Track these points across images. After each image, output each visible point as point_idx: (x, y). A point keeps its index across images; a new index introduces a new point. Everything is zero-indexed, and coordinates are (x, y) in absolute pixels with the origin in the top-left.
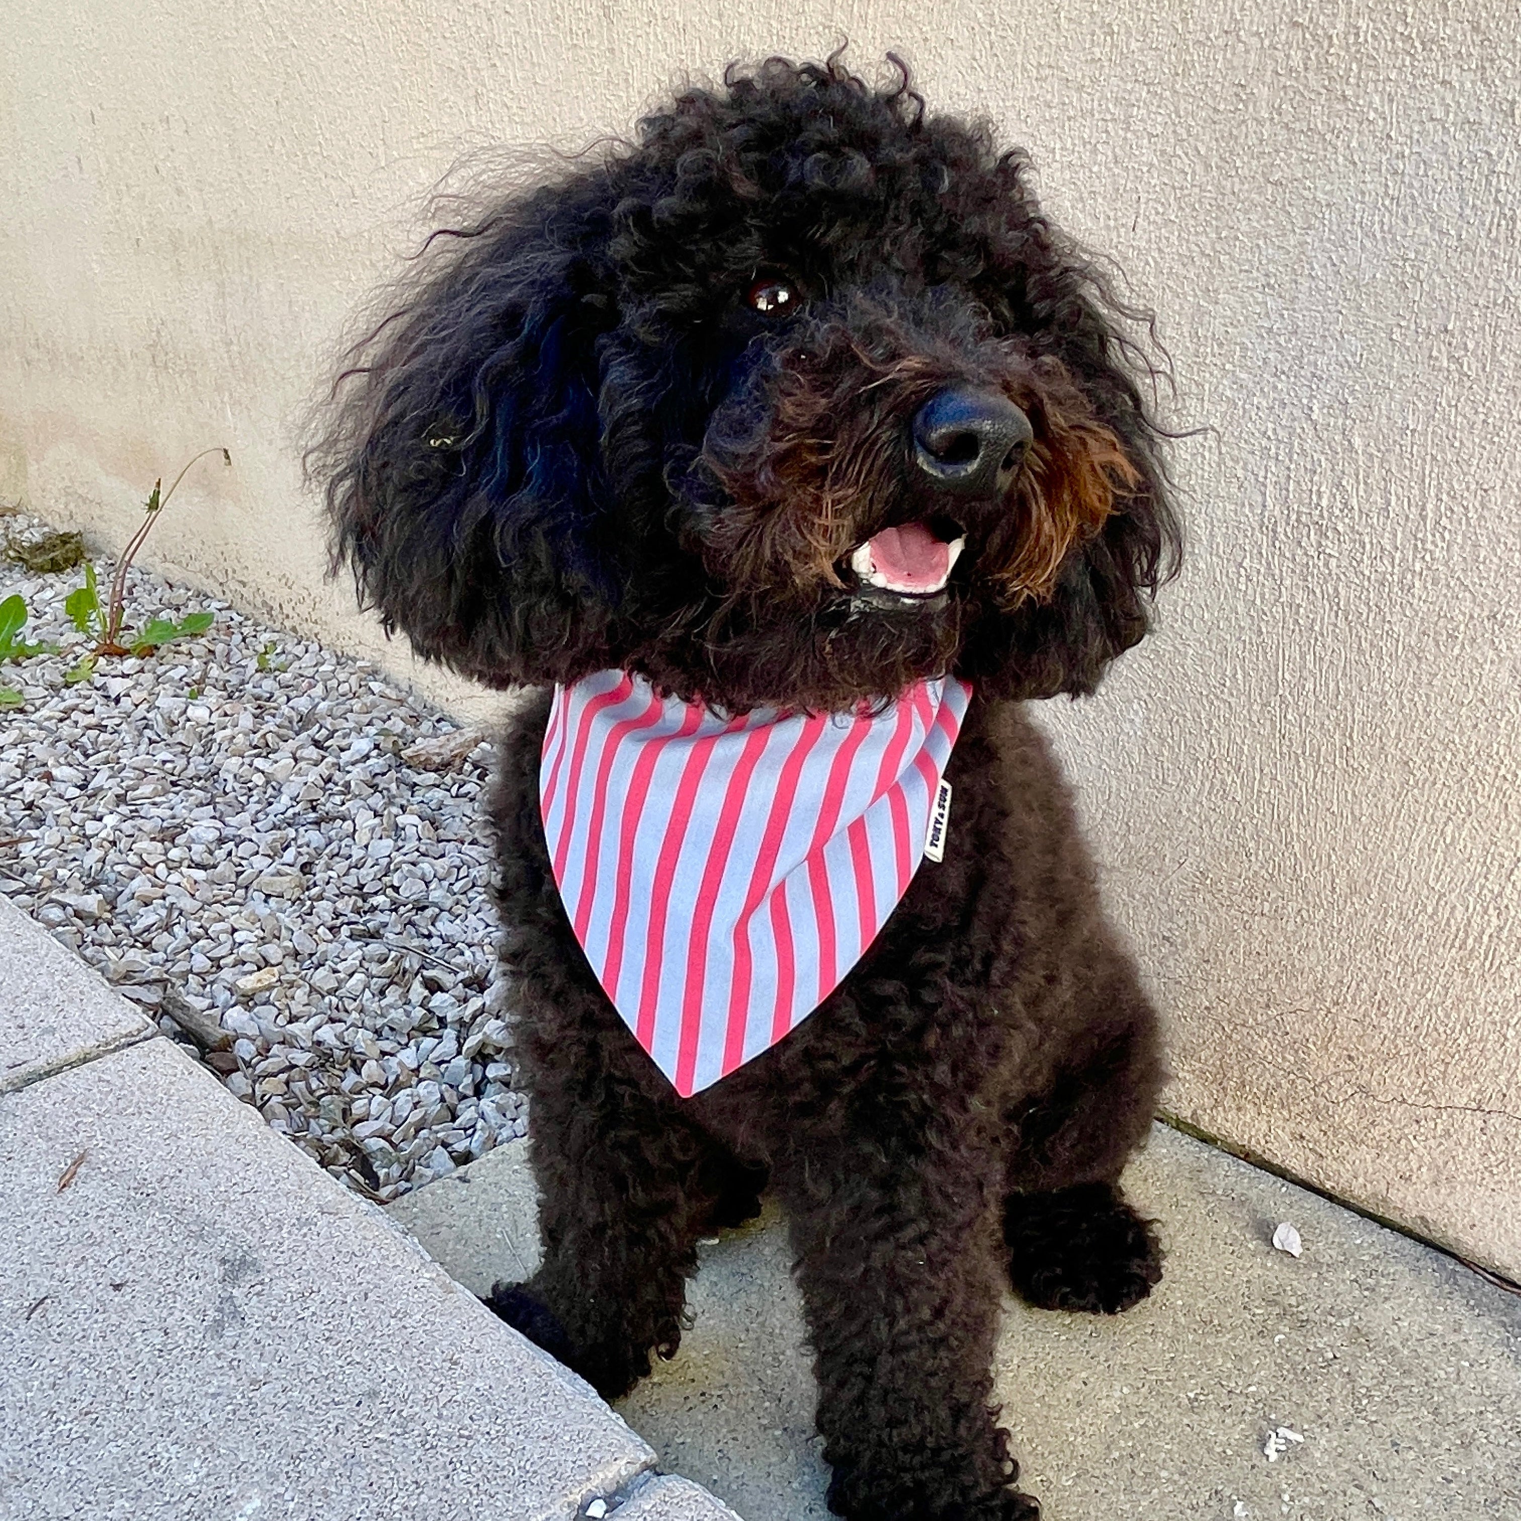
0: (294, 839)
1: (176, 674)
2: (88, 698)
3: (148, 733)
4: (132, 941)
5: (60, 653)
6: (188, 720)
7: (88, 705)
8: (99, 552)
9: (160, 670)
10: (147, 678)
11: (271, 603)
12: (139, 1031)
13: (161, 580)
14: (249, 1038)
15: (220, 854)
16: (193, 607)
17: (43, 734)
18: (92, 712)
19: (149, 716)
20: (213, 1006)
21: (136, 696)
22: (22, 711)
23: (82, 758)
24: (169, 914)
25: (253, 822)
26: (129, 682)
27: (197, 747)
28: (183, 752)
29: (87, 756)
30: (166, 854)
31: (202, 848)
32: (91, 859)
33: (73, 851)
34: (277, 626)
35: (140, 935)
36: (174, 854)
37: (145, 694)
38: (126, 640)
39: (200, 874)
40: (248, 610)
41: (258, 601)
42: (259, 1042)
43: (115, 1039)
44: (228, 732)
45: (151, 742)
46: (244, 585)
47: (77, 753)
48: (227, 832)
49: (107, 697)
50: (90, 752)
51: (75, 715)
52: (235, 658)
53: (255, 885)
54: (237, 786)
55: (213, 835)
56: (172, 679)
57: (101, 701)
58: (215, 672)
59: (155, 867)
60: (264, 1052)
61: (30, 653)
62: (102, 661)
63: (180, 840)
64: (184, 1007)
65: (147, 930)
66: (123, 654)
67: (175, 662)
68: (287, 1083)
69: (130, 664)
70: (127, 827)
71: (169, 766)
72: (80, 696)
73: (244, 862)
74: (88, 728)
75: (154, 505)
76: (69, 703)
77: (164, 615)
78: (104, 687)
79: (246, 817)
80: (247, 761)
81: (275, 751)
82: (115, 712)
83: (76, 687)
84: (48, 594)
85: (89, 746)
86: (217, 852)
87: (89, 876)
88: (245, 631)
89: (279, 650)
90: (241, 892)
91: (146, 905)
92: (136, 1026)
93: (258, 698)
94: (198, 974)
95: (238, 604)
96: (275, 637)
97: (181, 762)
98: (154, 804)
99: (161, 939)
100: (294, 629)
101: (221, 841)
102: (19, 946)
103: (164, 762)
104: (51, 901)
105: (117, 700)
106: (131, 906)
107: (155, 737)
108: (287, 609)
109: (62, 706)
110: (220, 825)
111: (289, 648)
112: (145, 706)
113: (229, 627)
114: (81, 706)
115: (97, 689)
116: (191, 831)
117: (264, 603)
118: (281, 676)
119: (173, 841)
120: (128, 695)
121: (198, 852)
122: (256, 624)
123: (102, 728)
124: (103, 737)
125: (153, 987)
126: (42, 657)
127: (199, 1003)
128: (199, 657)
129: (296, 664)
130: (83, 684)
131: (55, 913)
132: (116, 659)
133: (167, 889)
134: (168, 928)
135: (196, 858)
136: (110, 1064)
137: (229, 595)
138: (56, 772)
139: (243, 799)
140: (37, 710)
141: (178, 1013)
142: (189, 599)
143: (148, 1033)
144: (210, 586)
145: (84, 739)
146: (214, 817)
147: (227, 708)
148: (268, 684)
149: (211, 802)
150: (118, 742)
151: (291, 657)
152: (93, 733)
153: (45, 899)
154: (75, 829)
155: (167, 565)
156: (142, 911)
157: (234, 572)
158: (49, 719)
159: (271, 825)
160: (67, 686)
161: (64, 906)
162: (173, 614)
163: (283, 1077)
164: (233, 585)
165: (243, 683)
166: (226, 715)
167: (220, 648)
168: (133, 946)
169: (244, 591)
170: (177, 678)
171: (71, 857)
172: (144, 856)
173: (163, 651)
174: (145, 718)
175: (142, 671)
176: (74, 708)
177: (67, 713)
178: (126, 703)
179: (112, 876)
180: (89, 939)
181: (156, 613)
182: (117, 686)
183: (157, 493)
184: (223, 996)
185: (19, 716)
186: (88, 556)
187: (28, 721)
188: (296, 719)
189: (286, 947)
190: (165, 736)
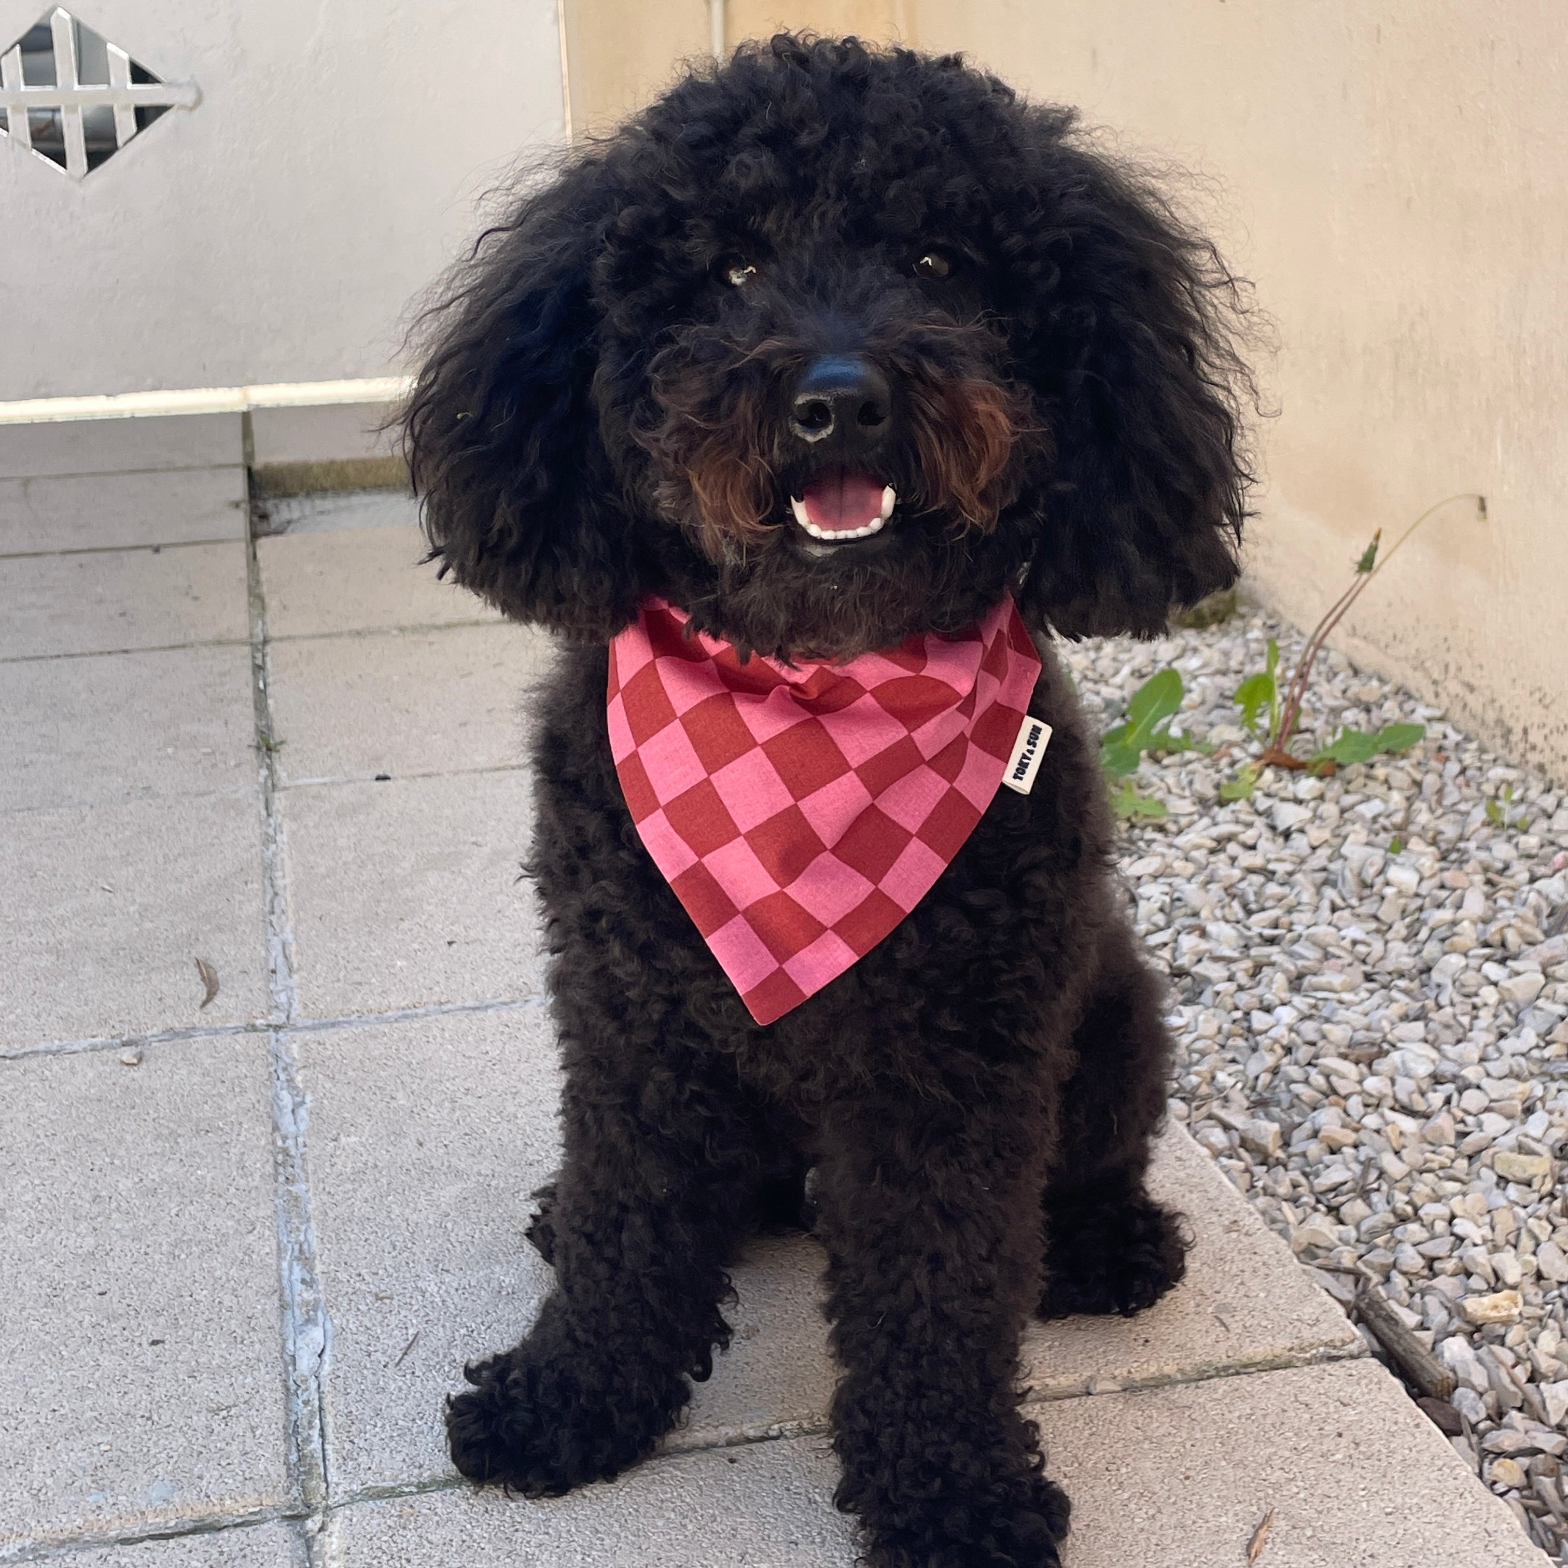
0: (1541, 1099)
1: (1368, 810)
2: (1249, 825)
3: (1330, 893)
4: (1312, 1201)
5: (1213, 754)
6: (1387, 884)
7: (1249, 836)
8: (1256, 606)
9: (1348, 800)
10: (1329, 809)
11: (1511, 723)
12: (1344, 1343)
13: (1344, 663)
14: (1473, 1388)
15: (1436, 1098)
16: (1391, 710)
17: (1190, 868)
18: (1253, 848)
19: (1332, 867)
20: (1422, 1327)
21: (1316, 834)
22: (1161, 829)
23: (1241, 914)
24: (1365, 1174)
25: (1482, 1060)
26: (1304, 813)
27: (1400, 928)
28: (1378, 931)
29: (1249, 913)
30: (1360, 1082)
31: (1410, 1084)
32: (1258, 1065)
33: (1236, 1049)
34: (1515, 758)
35: (1324, 1193)
36: (1372, 1084)
37: (1326, 834)
38: (1297, 748)
39: (1408, 1124)
40: (1471, 726)
41: (1491, 716)
42: (1490, 1398)
43: (1311, 1345)
44: (1446, 915)
45: (1334, 909)
46: (1471, 688)
47: (1236, 904)
48: (1448, 1068)
49: (1273, 828)
50: (1253, 906)
51: (1233, 848)
52: (1452, 796)
53: (1486, 1156)
54: (1458, 999)
55: (1423, 1070)
56: (1361, 817)
57: (1267, 834)
58: (1423, 817)
59: (1346, 1098)
60: (1497, 1416)
61: (1172, 746)
62: (1269, 774)
63: (1382, 1065)
64: (1392, 1320)
65: (1335, 1188)
66: (1295, 768)
67: (1367, 791)
68: (1527, 1473)
69: (1307, 786)
70: (1309, 1029)
71: (1361, 949)
72: (1237, 822)
73: (1470, 1120)
74: (1250, 871)
75: (1366, 564)
76: (1225, 829)
77: (1350, 716)
78: (1268, 813)
79: (1470, 1051)
80: (1474, 963)
81: (1515, 957)
82: (1285, 854)
83: (1232, 806)
84: (1193, 663)
85: (1252, 898)
86: (1430, 1095)
87: (1253, 1089)
88: (1468, 758)
89: (1516, 796)
90: (1463, 1163)
91: (1333, 1152)
92: (1340, 1335)
93: (1486, 869)
94: (1404, 1273)
95: (1456, 714)
96: (1512, 775)
97: (1377, 947)
98: (1341, 1002)
99: (1355, 1208)
100: (1541, 768)
101: (1437, 1079)
102: (1182, 1175)
103: (1355, 943)
104: (1210, 1117)
105: (1287, 835)
106: (1314, 1149)
107: (1339, 902)
108: (1535, 737)
109: (1215, 832)
110: (1434, 1054)
111: (1533, 794)
112: (1324, 852)
113: (1440, 749)
114: (1242, 837)
115: (1259, 814)
116: (1395, 1056)
117: (1499, 722)
118: (1523, 839)
119: (1370, 1066)
120: (1302, 831)
121: (1405, 1089)
122: (1482, 750)
123: (1270, 875)
124: (1273, 889)
125: (1343, 1277)
126: (1189, 755)
127: (1410, 1319)
128: (1400, 789)
129: (1543, 824)
130: (1241, 805)
131: (1218, 1137)
132: (1285, 774)
133: (1364, 1136)
134: (1364, 1194)
135: (1403, 1097)
136: (1308, 1380)
137: (1445, 700)
138: (1211, 928)
139: (1465, 1020)
140: (1180, 832)
141: (1381, 1325)
142: (1385, 697)
143: (1353, 1348)
144: (1416, 682)
145: (1243, 885)
146: (1425, 1041)
147: (1447, 876)
148: (1502, 851)
149: (1421, 1016)
150: (1291, 900)
151: (1534, 809)
152: (1257, 879)
153: (1204, 1110)
154: (1238, 1015)
155: (1356, 641)
156: (1328, 1158)
157: (1459, 669)
158: (1198, 847)
159: (1506, 1070)
160: (1222, 803)
161: (1227, 1127)
162: (1362, 717)
163: (1525, 1461)
164: (1454, 687)
165: (1461, 838)
166: (1442, 887)
167: (1430, 781)
168: (1315, 1210)
169: (1470, 699)
170: (1369, 815)
171: (1229, 1056)
172: (1334, 1079)
173: (1349, 772)
174: (1324, 869)
175: (1321, 798)
176: (1230, 838)
177: (1221, 843)
178: (1300, 843)
179: (1285, 1098)
180: (1260, 1184)
181: (1336, 712)
182: (1288, 815)
183: (1373, 549)
184: (1439, 1316)
185: (1158, 836)
186: (1242, 610)
187: (1171, 846)
188: (1546, 911)
189: (1526, 1263)
190: (1354, 902)
